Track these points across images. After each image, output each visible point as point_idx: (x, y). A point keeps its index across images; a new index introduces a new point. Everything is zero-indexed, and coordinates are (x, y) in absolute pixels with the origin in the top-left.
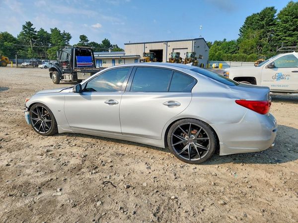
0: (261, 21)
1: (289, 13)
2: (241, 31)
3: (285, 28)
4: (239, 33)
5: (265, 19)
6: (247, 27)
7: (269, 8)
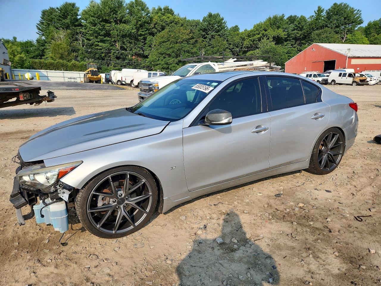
0: (64, 19)
1: (95, 14)
2: (39, 29)
3: (95, 32)
4: (37, 31)
5: (69, 17)
6: (45, 24)
7: (70, 4)
